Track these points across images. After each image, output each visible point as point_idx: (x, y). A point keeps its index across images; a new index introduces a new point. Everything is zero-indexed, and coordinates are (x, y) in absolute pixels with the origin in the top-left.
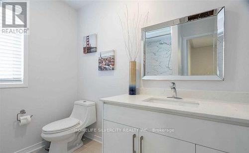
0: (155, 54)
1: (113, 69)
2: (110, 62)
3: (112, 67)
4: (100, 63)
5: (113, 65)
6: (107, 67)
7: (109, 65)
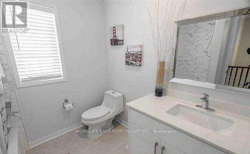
0: (191, 36)
1: (140, 65)
2: (137, 57)
3: (139, 63)
4: (126, 57)
5: (140, 61)
6: (134, 62)
7: (136, 61)
